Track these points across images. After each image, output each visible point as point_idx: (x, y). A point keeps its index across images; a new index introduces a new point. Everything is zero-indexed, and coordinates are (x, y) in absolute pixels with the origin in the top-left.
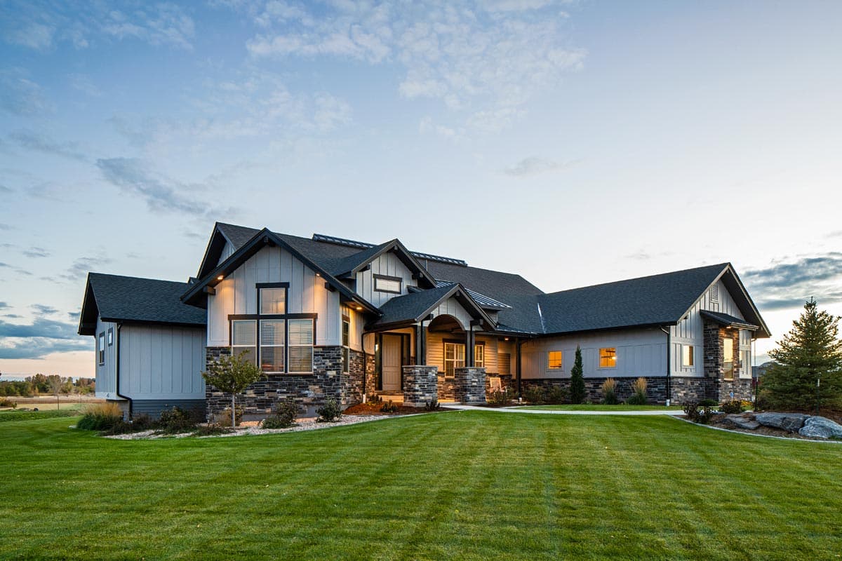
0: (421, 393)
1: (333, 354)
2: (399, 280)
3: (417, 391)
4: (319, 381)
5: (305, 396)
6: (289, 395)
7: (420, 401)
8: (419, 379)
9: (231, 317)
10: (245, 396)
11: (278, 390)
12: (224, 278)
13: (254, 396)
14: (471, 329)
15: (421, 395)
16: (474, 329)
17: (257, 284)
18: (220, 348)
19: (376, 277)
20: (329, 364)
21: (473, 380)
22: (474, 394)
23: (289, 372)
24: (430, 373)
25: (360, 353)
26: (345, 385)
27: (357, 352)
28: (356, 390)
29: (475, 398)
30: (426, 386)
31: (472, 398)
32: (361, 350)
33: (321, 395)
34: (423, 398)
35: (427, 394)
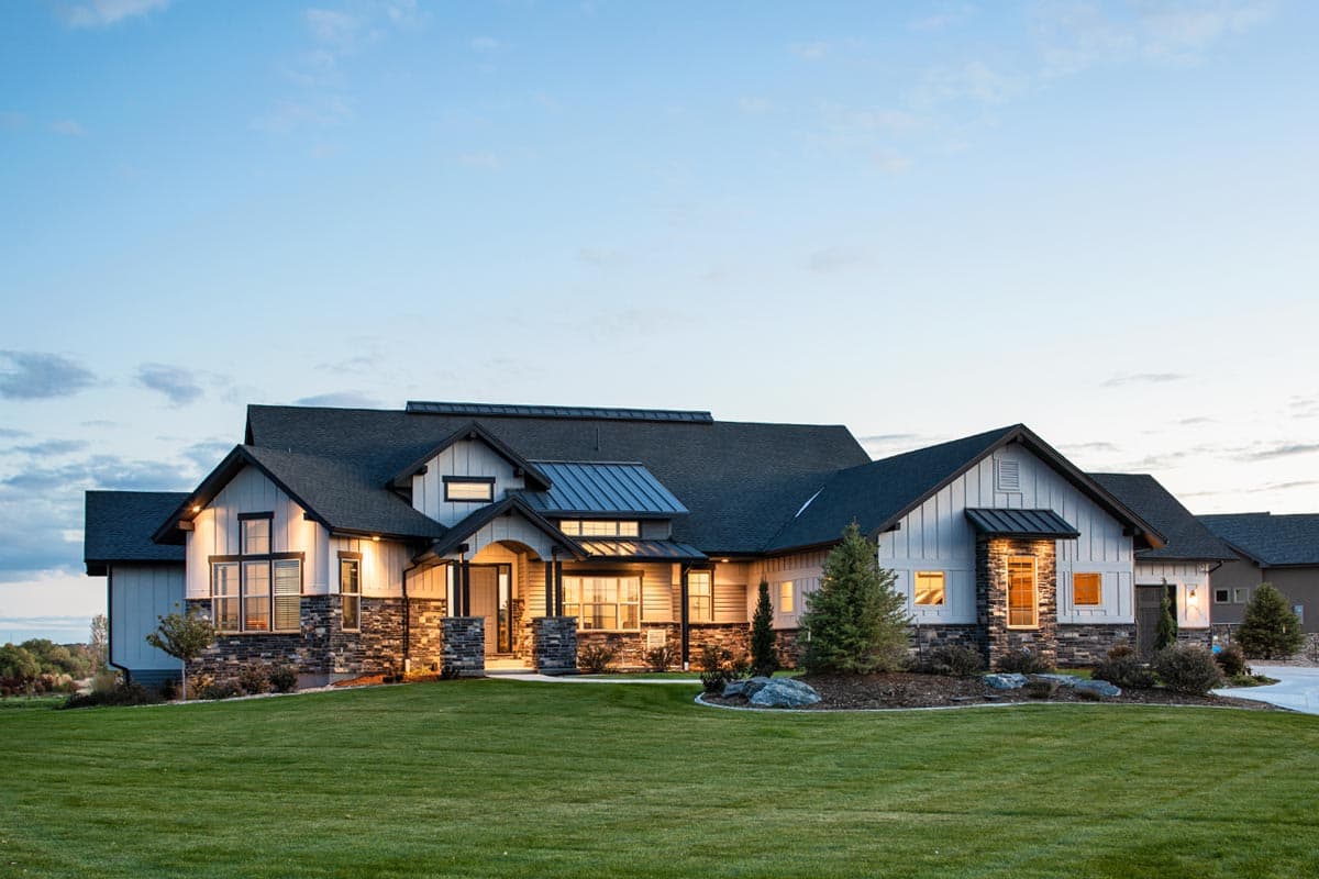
0: (455, 656)
1: (321, 606)
2: (491, 481)
4: (307, 641)
5: (292, 661)
6: (275, 661)
8: (451, 636)
9: (211, 559)
10: (227, 662)
11: (262, 655)
12: (203, 508)
13: (236, 662)
14: (555, 559)
15: (454, 660)
17: (239, 515)
18: (199, 601)
19: (447, 480)
20: (317, 618)
21: (551, 636)
22: (552, 657)
23: (274, 631)
24: (470, 628)
25: (396, 599)
26: (346, 646)
27: (384, 599)
28: (383, 654)
29: (555, 663)
30: (463, 646)
31: (548, 662)
32: (400, 595)
33: (309, 659)
34: (459, 663)
35: (465, 659)
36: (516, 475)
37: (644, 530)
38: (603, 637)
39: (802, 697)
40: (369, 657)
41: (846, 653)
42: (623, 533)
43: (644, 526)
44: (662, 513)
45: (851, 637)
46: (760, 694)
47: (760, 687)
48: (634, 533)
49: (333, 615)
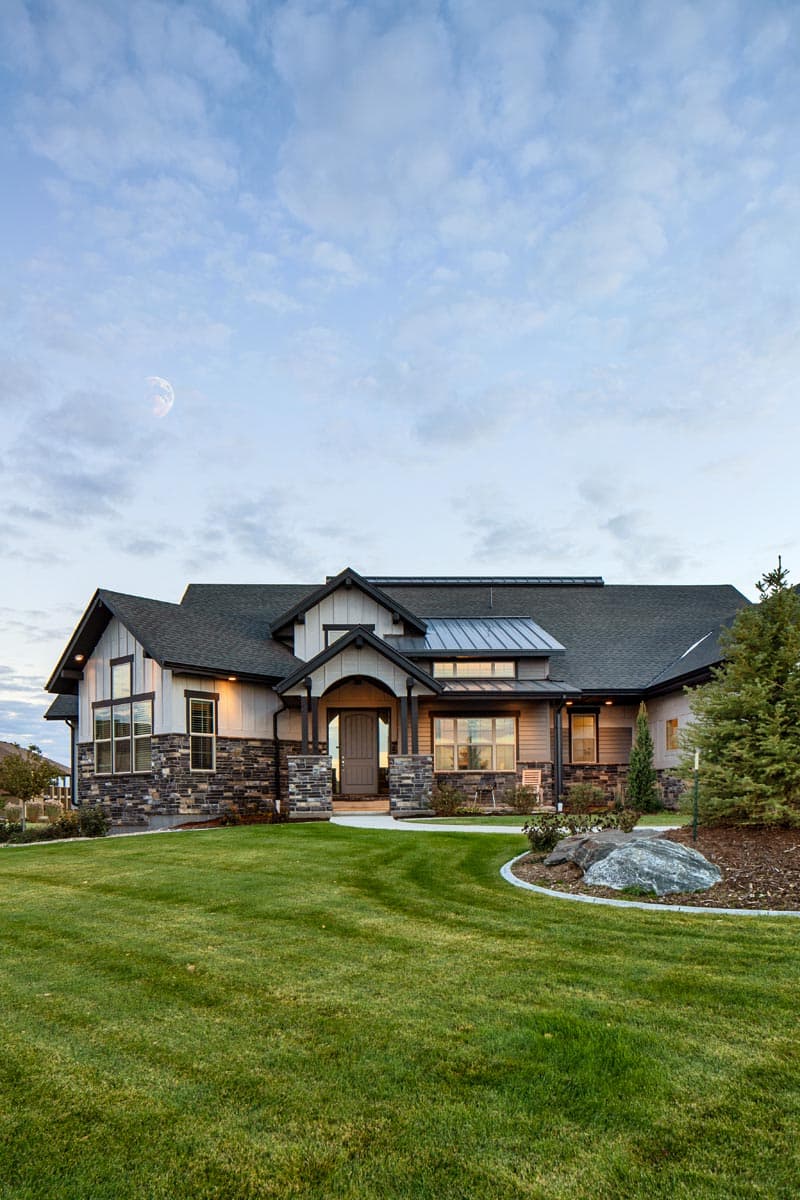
0: (300, 797)
1: (168, 745)
3: (292, 794)
4: (157, 783)
5: (146, 801)
6: (135, 801)
7: (298, 810)
8: (295, 776)
9: (94, 705)
11: (126, 795)
12: (87, 657)
13: (109, 803)
14: (409, 693)
15: (299, 801)
16: (415, 694)
17: (111, 660)
18: (86, 744)
19: (328, 628)
20: (164, 758)
21: (403, 775)
22: (405, 798)
23: (133, 772)
24: (316, 767)
25: (263, 741)
26: (196, 787)
27: (247, 740)
28: (246, 794)
29: (408, 804)
30: (309, 787)
31: (400, 804)
32: (270, 736)
33: (158, 801)
34: (303, 804)
35: (310, 799)
36: (395, 622)
37: (519, 670)
38: (478, 777)
39: (682, 875)
40: (226, 798)
41: (769, 789)
42: (498, 674)
43: (520, 665)
44: (537, 651)
45: (779, 762)
46: (600, 867)
47: (602, 853)
48: (512, 674)
49: (177, 755)
